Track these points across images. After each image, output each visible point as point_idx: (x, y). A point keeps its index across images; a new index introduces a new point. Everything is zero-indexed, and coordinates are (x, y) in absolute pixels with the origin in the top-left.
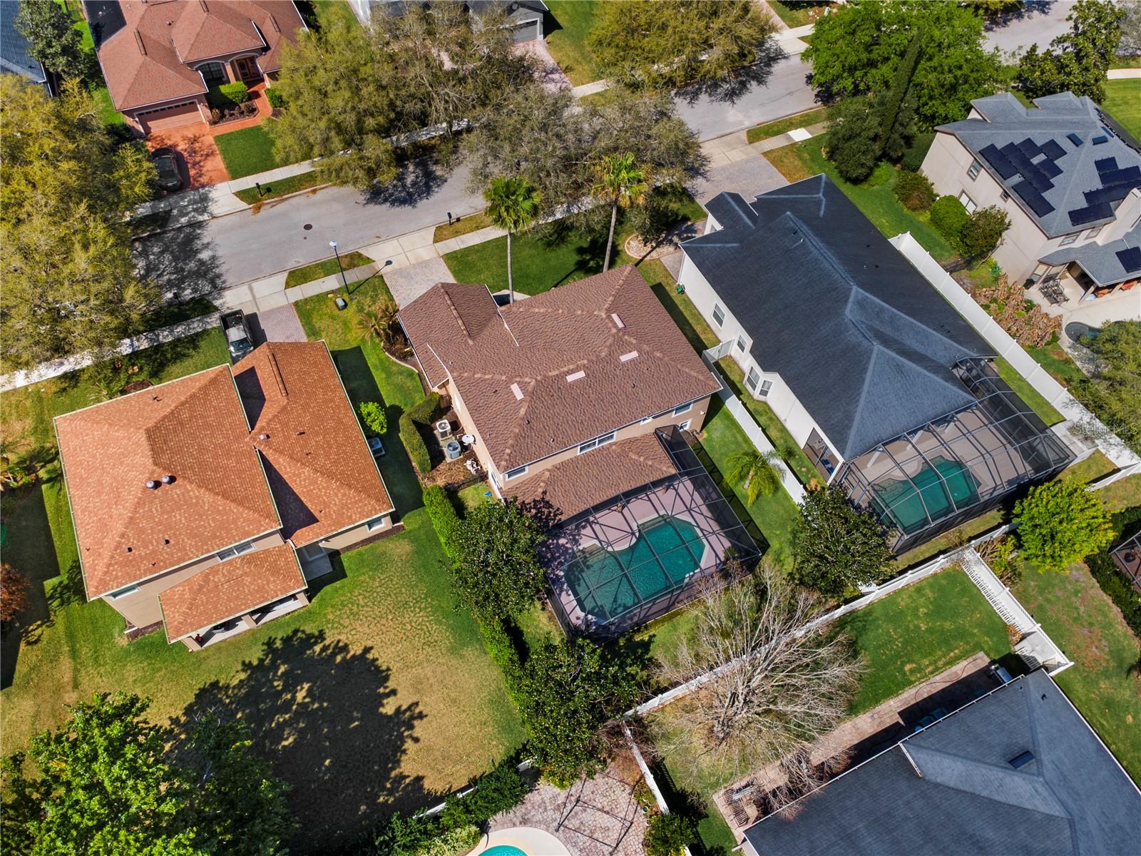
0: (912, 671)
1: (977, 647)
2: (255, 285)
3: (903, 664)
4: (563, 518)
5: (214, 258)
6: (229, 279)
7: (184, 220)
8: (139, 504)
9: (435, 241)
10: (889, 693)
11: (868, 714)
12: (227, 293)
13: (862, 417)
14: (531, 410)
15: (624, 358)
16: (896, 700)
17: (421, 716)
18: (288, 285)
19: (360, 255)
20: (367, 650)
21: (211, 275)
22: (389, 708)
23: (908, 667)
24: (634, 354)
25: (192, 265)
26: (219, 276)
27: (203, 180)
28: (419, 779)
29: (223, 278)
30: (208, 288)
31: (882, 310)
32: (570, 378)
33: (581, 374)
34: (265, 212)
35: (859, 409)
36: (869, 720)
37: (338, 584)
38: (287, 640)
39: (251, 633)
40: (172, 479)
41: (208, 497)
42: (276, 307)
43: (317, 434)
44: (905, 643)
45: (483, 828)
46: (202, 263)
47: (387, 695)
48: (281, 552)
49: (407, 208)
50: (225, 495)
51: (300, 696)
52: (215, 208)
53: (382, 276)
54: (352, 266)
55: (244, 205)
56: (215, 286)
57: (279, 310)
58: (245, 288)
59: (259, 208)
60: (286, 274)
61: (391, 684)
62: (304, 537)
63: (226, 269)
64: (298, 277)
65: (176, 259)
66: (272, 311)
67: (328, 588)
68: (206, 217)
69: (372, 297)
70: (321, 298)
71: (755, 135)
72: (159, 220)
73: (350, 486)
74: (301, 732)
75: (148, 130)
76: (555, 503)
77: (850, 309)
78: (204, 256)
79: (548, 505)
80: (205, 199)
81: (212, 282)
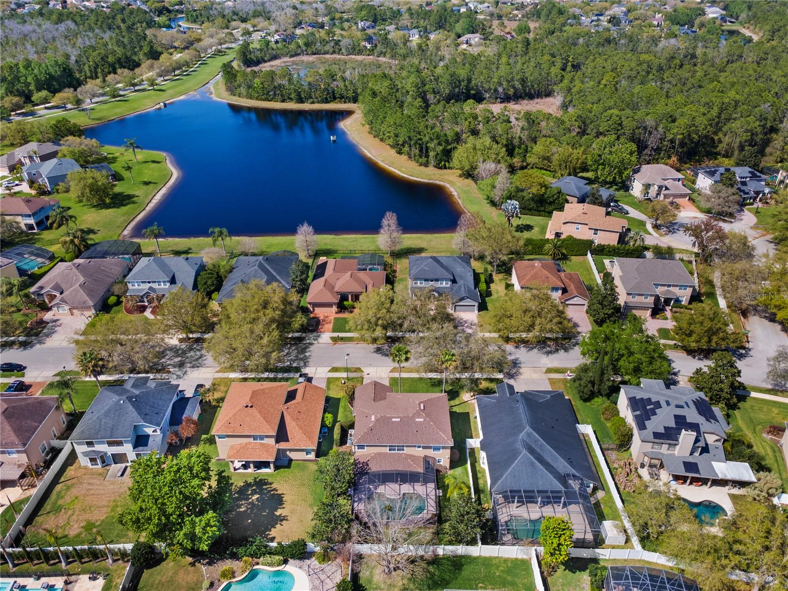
2: (318, 368)
3: (479, 583)
4: (371, 471)
5: (310, 356)
6: (311, 363)
7: (308, 341)
8: (239, 411)
9: (390, 372)
12: (307, 368)
13: (507, 477)
14: (375, 425)
15: (417, 420)
17: (287, 520)
18: (329, 371)
19: (360, 369)
20: (283, 494)
21: (306, 361)
22: (278, 513)
24: (422, 420)
25: (302, 356)
26: (308, 362)
27: (322, 330)
30: (302, 365)
31: (538, 440)
32: (393, 420)
33: (399, 420)
34: (337, 346)
35: (507, 473)
37: (286, 470)
38: (261, 480)
39: (251, 474)
40: (252, 407)
41: (259, 416)
44: (486, 576)
45: (285, 562)
46: (305, 356)
47: (280, 508)
48: (273, 447)
50: (264, 418)
51: (253, 498)
52: (320, 340)
53: (363, 378)
54: (355, 371)
55: (331, 342)
56: (305, 365)
57: (321, 378)
58: (315, 368)
59: (335, 344)
60: (331, 368)
61: (284, 506)
62: (283, 445)
63: (311, 361)
64: (335, 370)
65: (298, 353)
66: (319, 378)
67: (282, 470)
68: (316, 342)
69: (355, 383)
70: (338, 379)
71: (549, 371)
72: (300, 339)
73: (305, 434)
74: (248, 509)
75: (314, 310)
76: (370, 465)
77: (522, 436)
78: (307, 354)
79: (367, 465)
80: (319, 336)
81: (305, 363)
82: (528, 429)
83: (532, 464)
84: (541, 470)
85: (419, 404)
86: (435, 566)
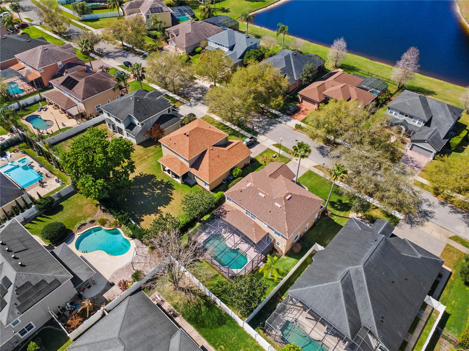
0: (221, 348)
2: (269, 139)
3: (223, 345)
4: (224, 219)
6: (268, 134)
7: (280, 120)
8: (180, 135)
9: (313, 166)
10: (209, 341)
11: (199, 335)
12: (263, 136)
13: (308, 290)
14: (245, 190)
15: (276, 204)
16: (208, 344)
18: (273, 145)
20: (173, 199)
23: (222, 347)
24: (280, 206)
25: (267, 127)
26: (267, 132)
27: (295, 117)
28: (143, 220)
30: (262, 132)
32: (260, 194)
33: (263, 196)
34: (296, 132)
35: (310, 287)
36: (197, 335)
37: (188, 187)
38: (171, 184)
39: (170, 178)
40: (188, 136)
41: (188, 144)
42: (265, 145)
43: (221, 160)
44: (232, 344)
45: (133, 237)
46: (269, 128)
47: (163, 206)
48: (187, 168)
49: (322, 156)
51: (157, 191)
52: (288, 123)
53: (291, 160)
54: (290, 153)
55: (294, 127)
58: (267, 138)
59: (295, 130)
60: (277, 143)
61: (167, 206)
62: (193, 171)
63: (270, 133)
64: (279, 146)
65: (267, 124)
66: (263, 145)
67: (186, 186)
68: (284, 123)
70: (273, 152)
72: (276, 116)
73: (209, 171)
74: (148, 195)
75: (302, 102)
76: (227, 215)
77: (351, 268)
78: (271, 128)
80: (289, 120)
81: (264, 132)
82: (361, 267)
83: (337, 296)
84: (342, 306)
85: (287, 194)
86: (208, 309)
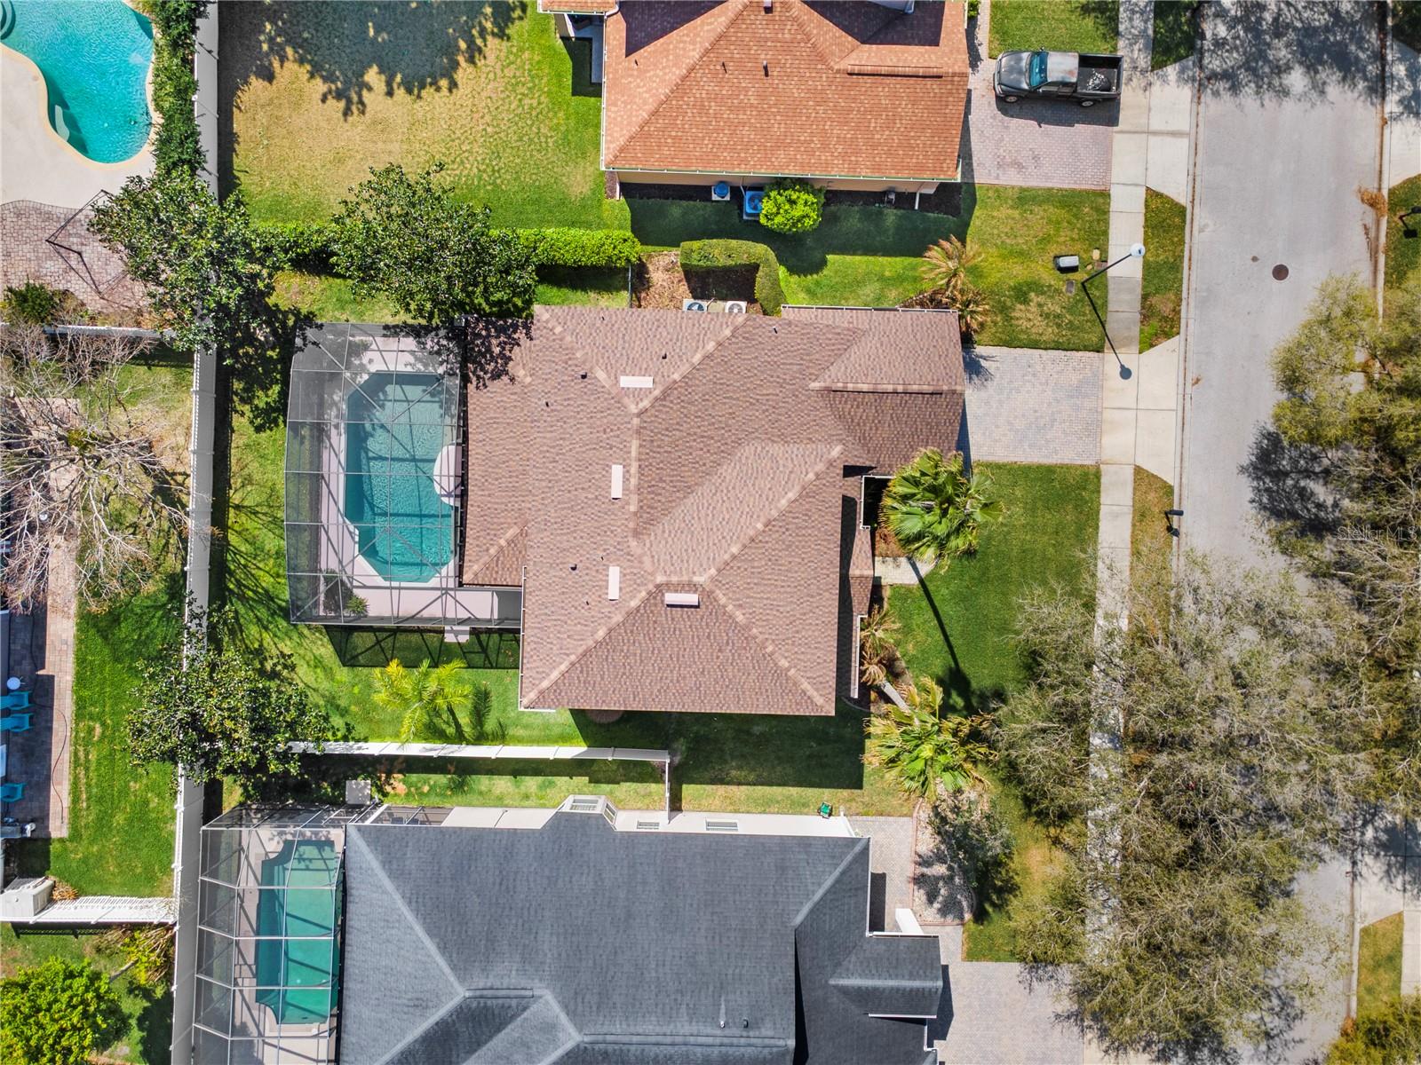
0: (91, 731)
1: (75, 835)
2: (1183, 145)
3: (103, 724)
5: (1284, 92)
7: (1400, 70)
9: (1138, 471)
10: (81, 681)
11: (71, 640)
12: (1187, 92)
13: (385, 892)
14: (597, 389)
15: (614, 573)
16: (70, 685)
18: (1156, 195)
19: (1168, 336)
21: (1243, 75)
22: (373, 76)
23: (98, 730)
24: (614, 593)
25: (1281, 51)
29: (1226, 96)
30: (1214, 63)
32: (618, 471)
33: (615, 492)
34: (1359, 214)
35: (397, 897)
36: (64, 636)
37: (569, 82)
42: (1114, 160)
46: (1280, 70)
47: (389, 84)
53: (1099, 350)
54: (1147, 313)
55: (1393, 182)
56: (1213, 76)
57: (1107, 165)
58: (1184, 123)
59: (1373, 203)
60: (1183, 199)
61: (400, 93)
62: (616, 35)
64: (1167, 218)
65: (1309, 31)
66: (1107, 151)
67: (569, 65)
68: (1392, 108)
69: (1058, 316)
70: (1097, 235)
76: (495, 386)
77: (548, 1004)
78: (1297, 79)
79: (496, 376)
81: (1226, 76)
82: (571, 1037)
83: (420, 1005)
84: (403, 1032)
85: (691, 587)
86: (165, 598)
